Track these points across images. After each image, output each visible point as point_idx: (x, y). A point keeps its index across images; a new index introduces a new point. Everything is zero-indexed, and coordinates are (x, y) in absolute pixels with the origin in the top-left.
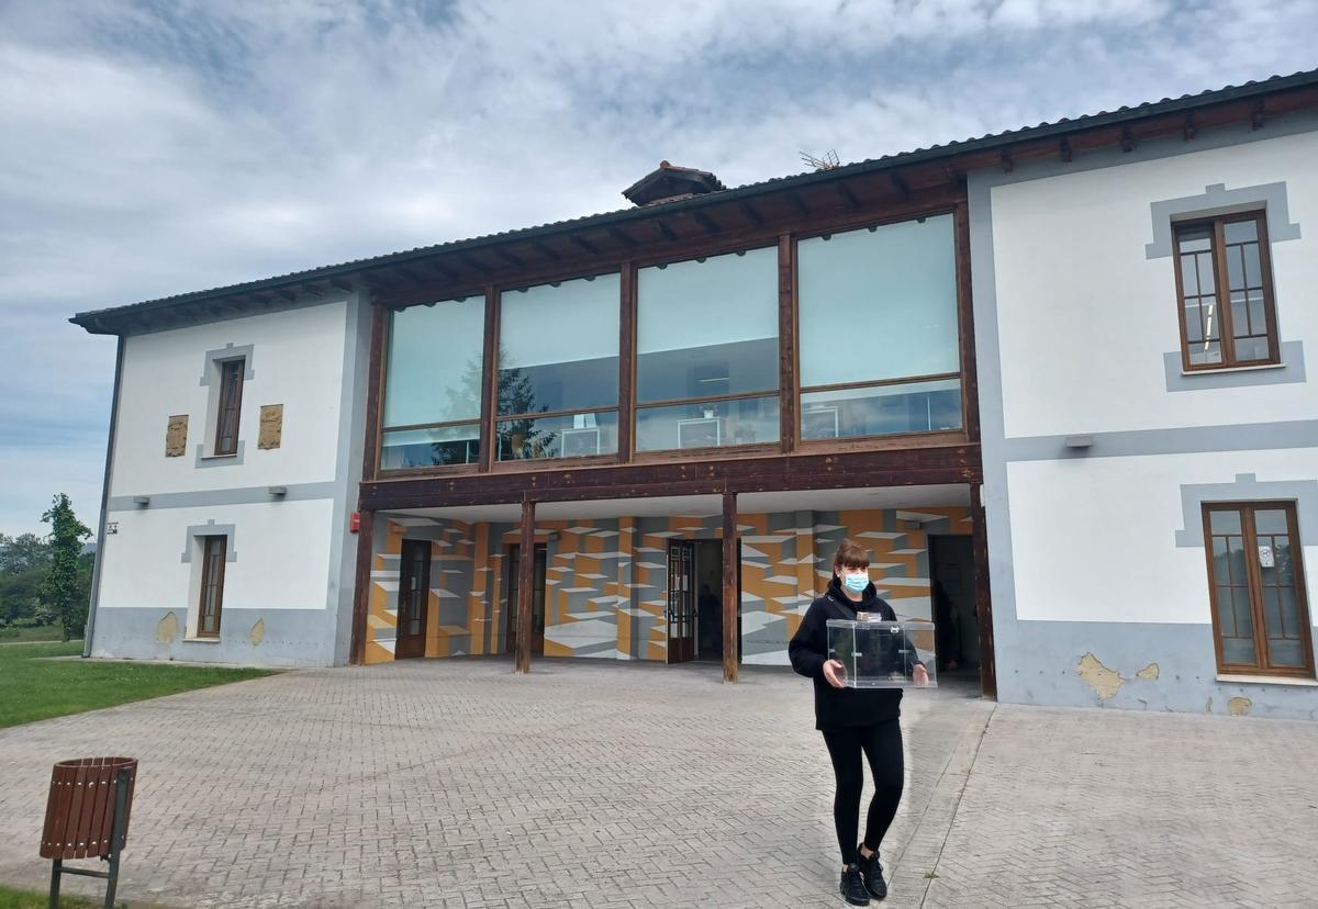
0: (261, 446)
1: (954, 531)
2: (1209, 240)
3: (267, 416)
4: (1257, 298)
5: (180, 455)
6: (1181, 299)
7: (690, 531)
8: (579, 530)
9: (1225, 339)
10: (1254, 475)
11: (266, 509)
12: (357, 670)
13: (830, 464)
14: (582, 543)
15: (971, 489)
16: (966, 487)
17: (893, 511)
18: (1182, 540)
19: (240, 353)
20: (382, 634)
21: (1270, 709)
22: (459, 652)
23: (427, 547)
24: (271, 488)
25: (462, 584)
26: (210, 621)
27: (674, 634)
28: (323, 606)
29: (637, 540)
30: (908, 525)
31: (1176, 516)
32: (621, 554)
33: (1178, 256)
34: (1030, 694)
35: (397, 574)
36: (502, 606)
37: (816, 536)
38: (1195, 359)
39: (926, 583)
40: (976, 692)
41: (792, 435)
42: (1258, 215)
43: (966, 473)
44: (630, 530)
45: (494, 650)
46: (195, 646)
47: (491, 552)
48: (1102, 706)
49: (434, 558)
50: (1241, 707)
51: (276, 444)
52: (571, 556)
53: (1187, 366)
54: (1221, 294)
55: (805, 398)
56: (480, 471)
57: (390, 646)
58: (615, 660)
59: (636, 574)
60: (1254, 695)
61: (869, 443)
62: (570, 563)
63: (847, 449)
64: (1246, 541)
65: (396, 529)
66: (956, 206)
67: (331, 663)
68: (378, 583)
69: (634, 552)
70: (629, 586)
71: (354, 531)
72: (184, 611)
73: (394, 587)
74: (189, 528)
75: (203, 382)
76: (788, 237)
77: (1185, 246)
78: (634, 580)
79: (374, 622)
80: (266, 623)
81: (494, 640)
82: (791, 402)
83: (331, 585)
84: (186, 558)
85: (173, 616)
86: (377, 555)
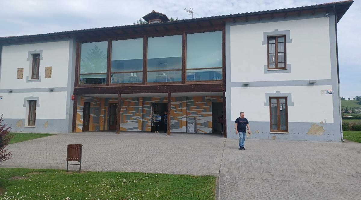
0: (46, 77)
1: (218, 102)
2: (274, 41)
3: (47, 70)
4: (283, 54)
5: (21, 79)
6: (268, 53)
7: (156, 101)
8: (128, 100)
9: (276, 63)
10: (280, 91)
11: (48, 94)
12: (73, 134)
13: (193, 87)
14: (129, 103)
15: (223, 93)
16: (222, 92)
17: (205, 97)
18: (265, 104)
19: (39, 53)
20: (80, 125)
21: (279, 138)
22: (97, 130)
23: (89, 104)
24: (49, 88)
25: (98, 113)
26: (31, 122)
27: (153, 125)
28: (65, 118)
29: (143, 103)
30: (208, 100)
31: (264, 100)
32: (139, 106)
33: (268, 44)
34: (233, 136)
35: (83, 110)
36: (108, 119)
37: (187, 102)
38: (270, 67)
39: (211, 113)
40: (222, 136)
41: (184, 80)
42: (284, 36)
43: (222, 89)
44: (142, 100)
45: (106, 129)
46: (29, 128)
47: (105, 105)
48: (247, 138)
49: (91, 107)
50: (274, 138)
51: (50, 77)
52: (126, 106)
53: (269, 68)
54: (276, 53)
55: (187, 71)
56: (107, 86)
57: (81, 128)
58: (138, 131)
59: (143, 111)
60: (277, 136)
61: (202, 82)
62: (126, 108)
63: (197, 83)
64: (277, 105)
65: (82, 99)
66: (223, 29)
67: (67, 132)
68: (79, 113)
69: (143, 106)
70: (142, 114)
71: (72, 100)
72: (24, 119)
73: (82, 114)
74: (25, 98)
75: (28, 60)
76: (184, 33)
77: (270, 42)
78: (143, 112)
79: (78, 122)
80: (49, 122)
81: (106, 127)
82: (184, 72)
83: (67, 113)
84: (24, 106)
85: (21, 121)
86: (78, 106)
